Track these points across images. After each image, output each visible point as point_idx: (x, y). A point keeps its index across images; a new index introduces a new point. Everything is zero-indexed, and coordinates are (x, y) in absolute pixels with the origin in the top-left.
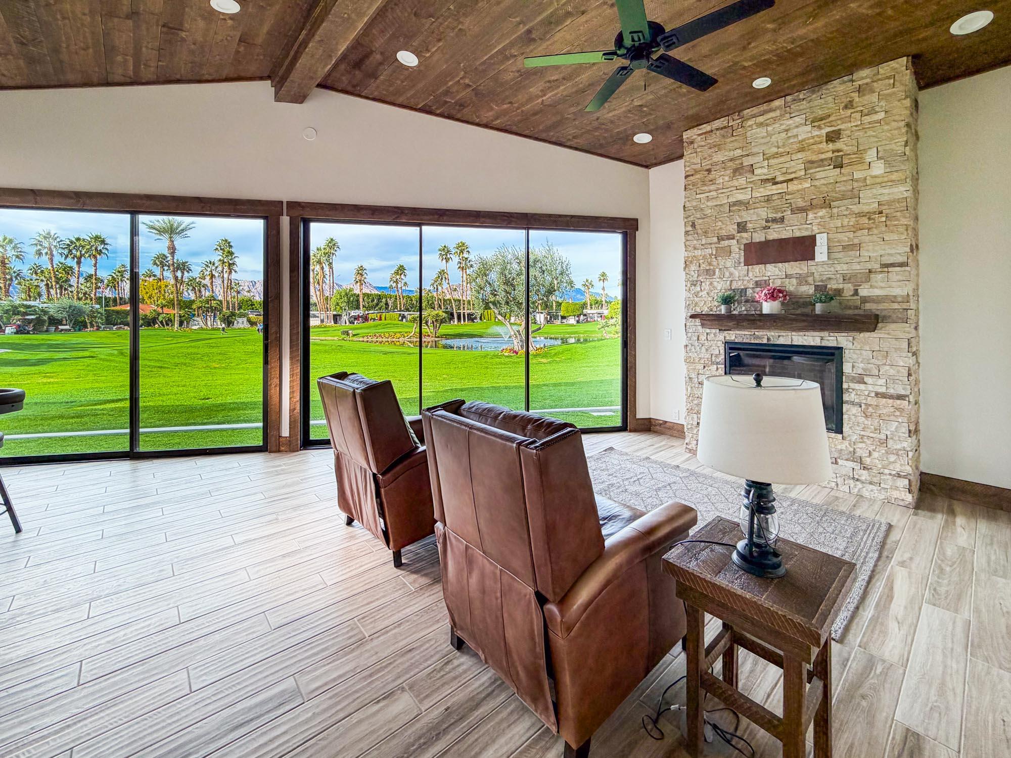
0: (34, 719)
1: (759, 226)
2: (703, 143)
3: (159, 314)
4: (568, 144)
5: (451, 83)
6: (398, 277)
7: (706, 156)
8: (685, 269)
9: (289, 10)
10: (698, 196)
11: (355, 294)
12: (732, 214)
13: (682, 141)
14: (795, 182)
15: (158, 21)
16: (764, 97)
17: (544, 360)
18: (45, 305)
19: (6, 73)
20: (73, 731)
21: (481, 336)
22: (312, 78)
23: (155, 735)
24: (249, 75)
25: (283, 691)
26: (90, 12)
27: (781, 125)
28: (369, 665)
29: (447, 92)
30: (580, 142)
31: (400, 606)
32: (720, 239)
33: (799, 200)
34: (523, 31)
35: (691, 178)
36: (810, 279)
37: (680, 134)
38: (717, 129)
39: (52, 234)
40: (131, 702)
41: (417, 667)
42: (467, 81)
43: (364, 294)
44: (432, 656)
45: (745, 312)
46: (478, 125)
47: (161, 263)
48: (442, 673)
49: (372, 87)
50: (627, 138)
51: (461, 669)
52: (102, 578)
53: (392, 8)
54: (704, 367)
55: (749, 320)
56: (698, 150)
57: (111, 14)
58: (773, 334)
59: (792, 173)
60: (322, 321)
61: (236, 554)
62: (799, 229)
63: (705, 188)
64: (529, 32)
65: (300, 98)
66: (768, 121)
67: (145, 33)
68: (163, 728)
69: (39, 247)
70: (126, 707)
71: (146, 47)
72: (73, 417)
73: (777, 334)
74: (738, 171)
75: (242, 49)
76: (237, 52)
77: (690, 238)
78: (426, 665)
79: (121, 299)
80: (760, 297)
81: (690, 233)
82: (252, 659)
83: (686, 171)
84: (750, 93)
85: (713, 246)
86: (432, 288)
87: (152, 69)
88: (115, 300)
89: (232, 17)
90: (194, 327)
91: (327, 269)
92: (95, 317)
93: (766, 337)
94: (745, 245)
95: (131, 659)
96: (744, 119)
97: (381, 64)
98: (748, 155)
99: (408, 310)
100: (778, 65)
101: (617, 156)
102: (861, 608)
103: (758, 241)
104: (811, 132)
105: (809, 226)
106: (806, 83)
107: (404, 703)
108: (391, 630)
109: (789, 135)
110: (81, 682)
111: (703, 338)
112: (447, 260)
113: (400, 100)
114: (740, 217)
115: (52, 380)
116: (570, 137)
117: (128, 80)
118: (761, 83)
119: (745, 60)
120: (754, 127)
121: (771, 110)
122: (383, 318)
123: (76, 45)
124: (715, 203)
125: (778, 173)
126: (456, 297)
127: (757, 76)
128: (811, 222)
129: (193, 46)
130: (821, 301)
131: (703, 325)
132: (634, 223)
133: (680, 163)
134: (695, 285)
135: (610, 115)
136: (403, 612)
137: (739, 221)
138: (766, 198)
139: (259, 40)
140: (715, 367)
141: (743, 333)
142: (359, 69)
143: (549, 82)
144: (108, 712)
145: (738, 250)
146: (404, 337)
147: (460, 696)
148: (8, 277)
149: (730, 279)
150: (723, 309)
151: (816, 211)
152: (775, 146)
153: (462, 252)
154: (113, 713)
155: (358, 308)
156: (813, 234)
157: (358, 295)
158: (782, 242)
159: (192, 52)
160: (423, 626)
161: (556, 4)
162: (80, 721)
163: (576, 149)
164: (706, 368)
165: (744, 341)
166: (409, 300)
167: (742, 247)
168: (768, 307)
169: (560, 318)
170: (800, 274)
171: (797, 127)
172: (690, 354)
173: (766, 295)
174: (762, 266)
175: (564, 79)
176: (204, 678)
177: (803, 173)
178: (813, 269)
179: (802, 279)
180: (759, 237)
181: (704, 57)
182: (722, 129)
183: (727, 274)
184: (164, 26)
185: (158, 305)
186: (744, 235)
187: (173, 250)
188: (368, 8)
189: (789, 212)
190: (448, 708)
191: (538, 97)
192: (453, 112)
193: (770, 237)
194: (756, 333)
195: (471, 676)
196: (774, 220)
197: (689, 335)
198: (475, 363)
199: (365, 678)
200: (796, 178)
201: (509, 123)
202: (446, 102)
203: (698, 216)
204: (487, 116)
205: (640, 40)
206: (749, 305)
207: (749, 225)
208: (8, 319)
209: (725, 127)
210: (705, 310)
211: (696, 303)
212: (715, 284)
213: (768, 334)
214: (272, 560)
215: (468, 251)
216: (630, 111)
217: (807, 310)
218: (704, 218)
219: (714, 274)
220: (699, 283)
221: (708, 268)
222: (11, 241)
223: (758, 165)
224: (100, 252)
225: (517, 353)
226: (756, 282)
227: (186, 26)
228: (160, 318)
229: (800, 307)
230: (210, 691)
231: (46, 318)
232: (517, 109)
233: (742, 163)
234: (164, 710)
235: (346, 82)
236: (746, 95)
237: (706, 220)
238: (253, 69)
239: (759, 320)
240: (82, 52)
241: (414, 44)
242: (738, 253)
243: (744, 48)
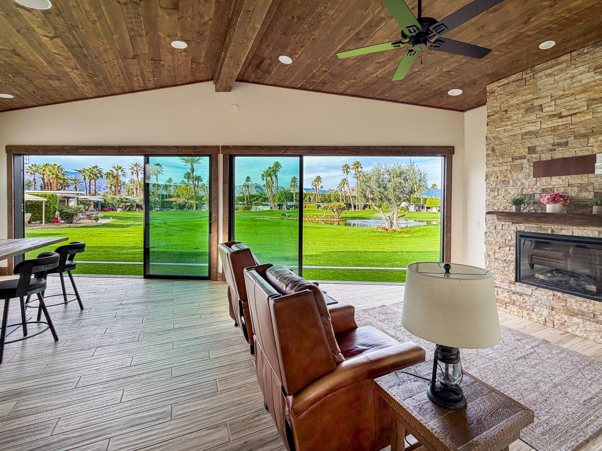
0: (51, 400)
1: (545, 149)
2: (502, 92)
3: (186, 203)
4: (400, 100)
5: (314, 71)
6: (317, 183)
7: (503, 101)
8: (486, 180)
9: (213, 43)
10: (497, 130)
11: (291, 193)
12: (523, 141)
13: (486, 92)
14: (579, 115)
15: (148, 58)
16: (551, 54)
17: (406, 235)
18: (135, 198)
19: (87, 91)
20: (64, 410)
21: (369, 219)
22: (232, 77)
23: (96, 421)
24: (201, 79)
25: (164, 412)
26: (116, 57)
27: (567, 74)
28: (213, 407)
29: (313, 76)
30: (408, 98)
31: (244, 377)
32: (514, 159)
33: (582, 129)
34: (353, 34)
35: (492, 117)
36: (590, 188)
37: (484, 87)
38: (513, 82)
39: (138, 164)
40: (92, 401)
41: (239, 414)
42: (324, 69)
43: (296, 193)
44: (250, 410)
45: (533, 211)
46: (337, 94)
47: (188, 177)
48: (252, 421)
49: (268, 78)
50: (443, 93)
51: (263, 421)
52: (106, 337)
53: (270, 33)
54: (500, 248)
55: (535, 217)
56: (498, 97)
57: (125, 58)
58: (556, 227)
59: (575, 109)
60: (271, 208)
61: (172, 334)
62: (581, 150)
63: (503, 123)
64: (358, 34)
65: (228, 89)
66: (556, 72)
67: (144, 65)
68: (101, 418)
69: (132, 170)
70: (90, 403)
71: (146, 71)
72: (131, 254)
73: (559, 227)
74: (529, 110)
75: (194, 66)
76: (192, 68)
77: (490, 158)
78: (245, 414)
79: (169, 195)
80: (544, 200)
81: (491, 155)
82: (155, 391)
83: (488, 113)
84: (538, 53)
85: (508, 164)
86: (338, 189)
87: (152, 82)
88: (166, 196)
89: (185, 50)
90: (203, 210)
91: (274, 178)
92: (156, 204)
93: (550, 229)
94: (534, 163)
95: (102, 380)
96: (535, 73)
97: (270, 65)
98: (538, 98)
99: (322, 202)
100: (559, 31)
101: (438, 106)
102: (591, 442)
103: (545, 159)
104: (593, 77)
105: (590, 148)
106: (589, 40)
107: (224, 432)
108: (234, 390)
109: (574, 80)
110: (77, 387)
111: (499, 228)
112: (347, 173)
113: (286, 84)
114: (531, 143)
115: (130, 235)
116: (401, 96)
117: (141, 88)
118: (547, 45)
119: (528, 30)
120: (543, 77)
121: (558, 64)
122: (307, 207)
123: (114, 74)
124: (511, 134)
125: (563, 110)
126: (353, 195)
127: (541, 41)
128: (592, 144)
129: (169, 68)
130: (597, 204)
131: (498, 219)
132: (452, 149)
133: (485, 107)
134: (493, 191)
135: (427, 79)
136: (245, 381)
137: (530, 145)
138: (553, 128)
139: (202, 61)
140: (508, 248)
141: (532, 225)
142: (259, 68)
143: (379, 63)
144: (81, 404)
145: (528, 166)
146: (319, 218)
147: (257, 437)
148: (120, 185)
149: (521, 187)
150: (514, 209)
151: (596, 137)
152: (561, 90)
153: (357, 167)
154: (83, 405)
155: (292, 200)
156: (594, 153)
157: (293, 194)
158: (565, 160)
159: (169, 71)
160: (253, 391)
161: (372, 14)
162: (68, 406)
163: (407, 103)
164: (501, 249)
165: (532, 231)
166: (323, 196)
167: (532, 164)
168: (550, 208)
169: (425, 208)
170: (581, 184)
171: (581, 74)
172: (489, 239)
173: (548, 199)
174: (548, 178)
175: (388, 60)
176: (129, 396)
177: (585, 108)
178: (593, 180)
179: (582, 187)
180: (546, 157)
181: (493, 33)
182: (517, 81)
183: (519, 184)
184: (151, 60)
185: (186, 199)
186: (534, 156)
187: (193, 170)
188: (253, 34)
189: (573, 138)
190: (246, 442)
191: (372, 73)
192: (320, 88)
193: (556, 157)
194: (542, 226)
195: (268, 427)
196: (559, 145)
197: (489, 225)
198: (358, 236)
199: (208, 414)
200: (579, 112)
201: (357, 91)
202: (314, 82)
203: (497, 143)
204: (342, 88)
205: (415, 31)
206: (536, 206)
207: (538, 149)
208: (119, 205)
209: (520, 80)
210: (501, 209)
211: (494, 204)
212: (510, 190)
213: (552, 227)
214: (189, 340)
215: (361, 167)
216: (441, 76)
217: (587, 210)
218: (501, 145)
219: (509, 183)
220: (497, 189)
221: (504, 179)
222: (120, 168)
223: (546, 105)
224: (159, 172)
225: (387, 230)
226: (543, 189)
227: (163, 58)
228: (187, 205)
229: (580, 208)
230: (130, 404)
231: (135, 204)
232: (361, 82)
233: (533, 104)
234: (105, 409)
235: (254, 77)
236: (535, 55)
237: (503, 146)
238: (202, 76)
239: (544, 217)
240: (117, 78)
241: (287, 51)
242: (528, 168)
243: (526, 23)
